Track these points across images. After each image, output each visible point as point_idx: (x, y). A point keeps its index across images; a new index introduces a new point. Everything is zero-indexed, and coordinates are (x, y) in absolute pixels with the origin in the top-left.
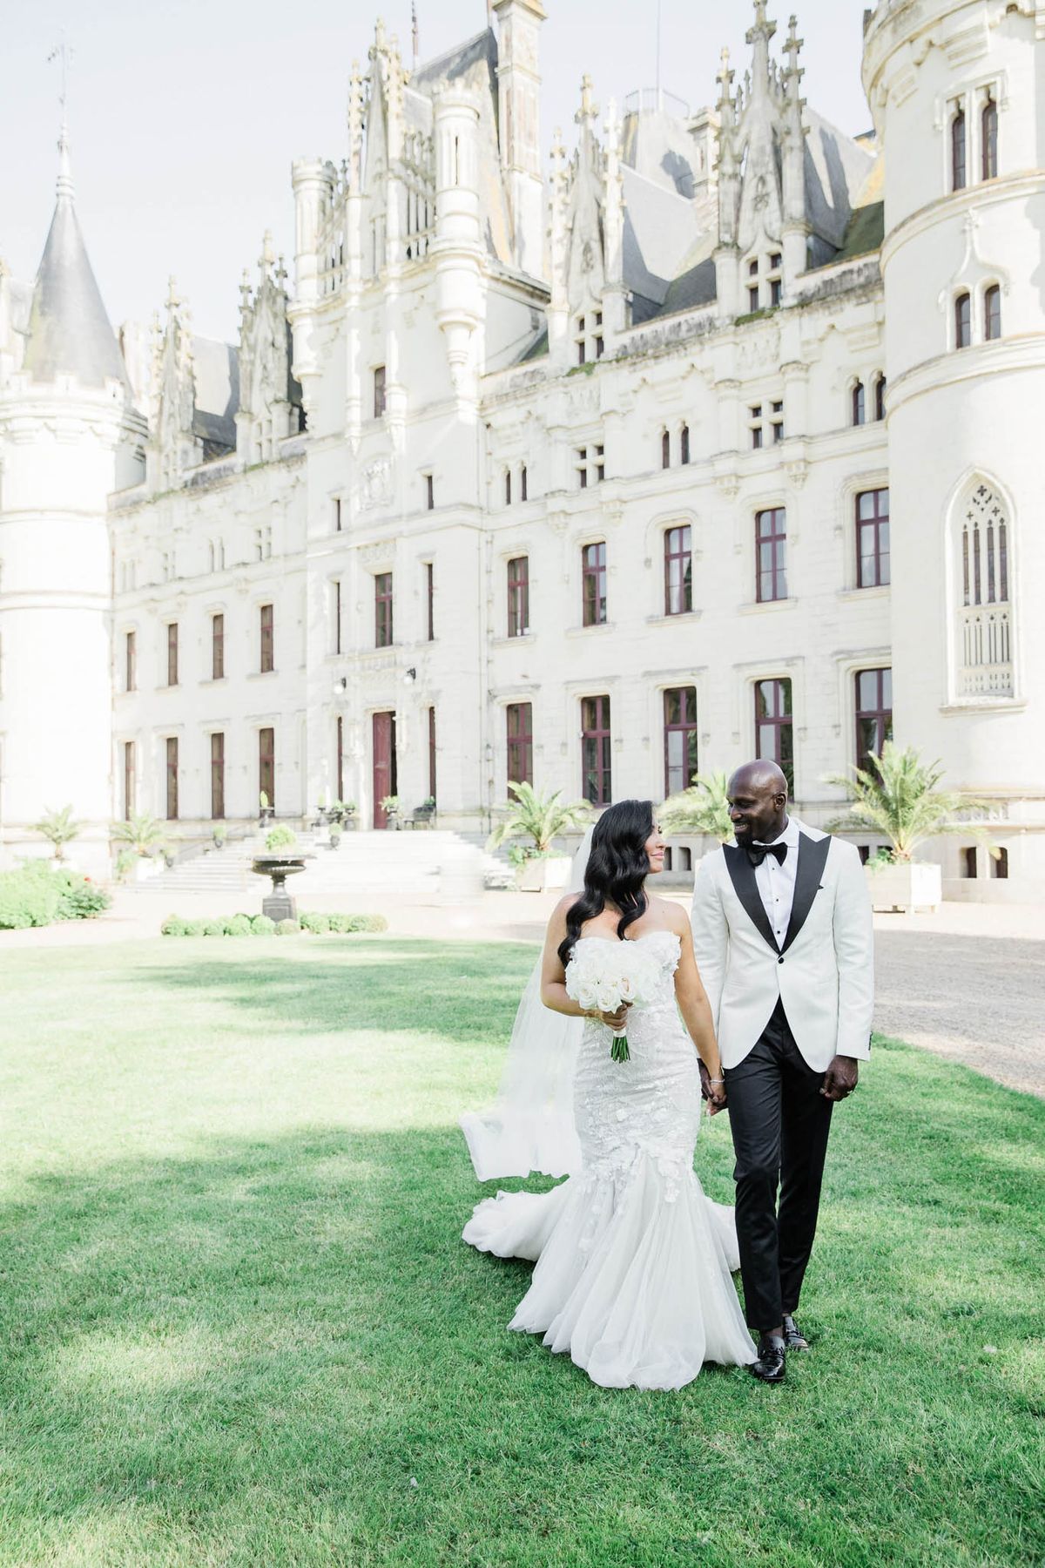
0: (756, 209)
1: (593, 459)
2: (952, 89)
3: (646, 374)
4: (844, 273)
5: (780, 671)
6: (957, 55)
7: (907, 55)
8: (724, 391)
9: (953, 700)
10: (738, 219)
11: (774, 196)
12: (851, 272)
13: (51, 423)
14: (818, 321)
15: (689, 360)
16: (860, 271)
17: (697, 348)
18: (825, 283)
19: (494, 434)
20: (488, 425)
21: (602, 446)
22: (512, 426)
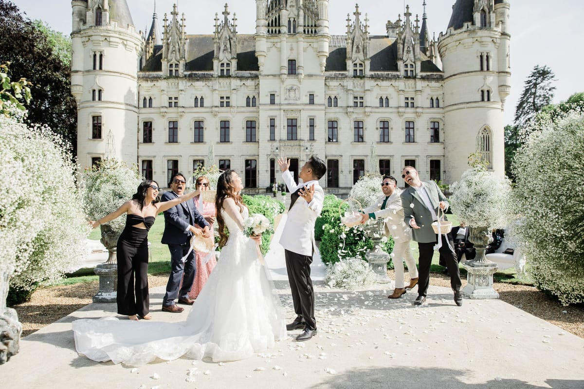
0: (407, 53)
1: (359, 100)
2: (482, 51)
3: (379, 83)
4: (432, 75)
5: (412, 158)
6: (484, 45)
7: (470, 40)
8: (401, 92)
10: (403, 54)
11: (412, 52)
13: (125, 42)
14: (425, 83)
15: (391, 83)
16: (435, 75)
17: (394, 81)
18: (427, 75)
19: (326, 87)
20: (325, 84)
21: (362, 98)
22: (335, 86)
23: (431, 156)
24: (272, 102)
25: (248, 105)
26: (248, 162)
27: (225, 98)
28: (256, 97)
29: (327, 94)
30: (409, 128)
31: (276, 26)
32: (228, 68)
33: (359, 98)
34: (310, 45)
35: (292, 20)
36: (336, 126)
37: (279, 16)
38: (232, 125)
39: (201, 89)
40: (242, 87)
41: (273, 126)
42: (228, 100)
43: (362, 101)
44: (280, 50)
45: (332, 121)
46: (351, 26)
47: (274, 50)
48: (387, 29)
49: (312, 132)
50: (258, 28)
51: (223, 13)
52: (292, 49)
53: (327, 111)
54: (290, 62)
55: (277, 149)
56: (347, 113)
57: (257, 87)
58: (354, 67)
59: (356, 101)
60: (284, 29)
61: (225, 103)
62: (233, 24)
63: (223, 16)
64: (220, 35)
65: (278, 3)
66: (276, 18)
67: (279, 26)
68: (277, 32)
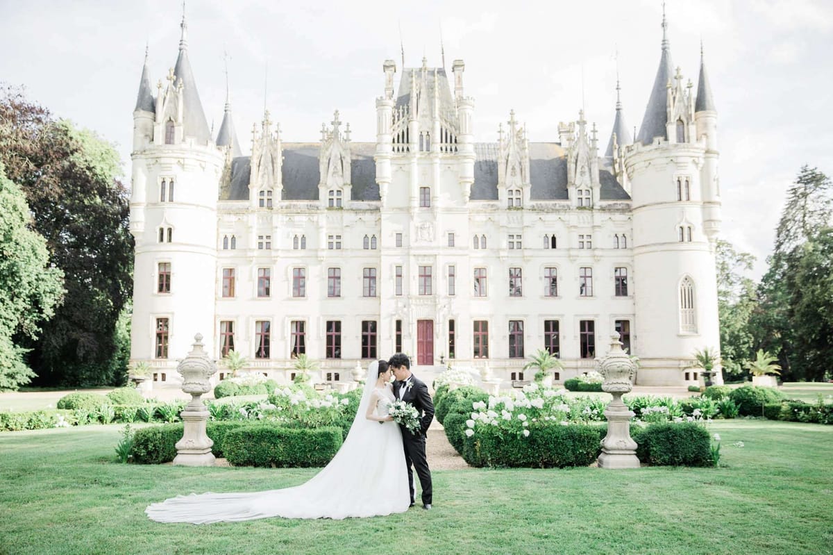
0: (581, 175)
1: (515, 240)
2: (679, 174)
4: (615, 204)
5: (590, 318)
6: (681, 167)
7: (663, 160)
8: (573, 229)
9: (682, 332)
10: (575, 177)
11: (587, 173)
12: (617, 204)
14: (606, 216)
15: (559, 216)
16: (620, 205)
17: (564, 213)
18: (609, 205)
19: (471, 223)
20: (470, 219)
21: (521, 236)
22: (482, 222)
23: (616, 315)
24: (399, 244)
25: (366, 247)
26: (365, 324)
28: (377, 236)
29: (472, 233)
30: (585, 277)
31: (403, 142)
32: (339, 197)
33: (515, 237)
34: (449, 168)
35: (425, 134)
36: (484, 276)
37: (408, 129)
38: (343, 274)
39: (303, 225)
40: (358, 223)
41: (399, 276)
42: (338, 240)
43: (519, 240)
44: (408, 174)
45: (479, 269)
46: (504, 141)
47: (401, 174)
48: (559, 134)
49: (452, 284)
51: (332, 123)
52: (424, 173)
53: (472, 255)
54: (423, 190)
55: (405, 307)
56: (499, 258)
57: (377, 223)
59: (511, 240)
60: (414, 147)
61: (335, 244)
62: (346, 138)
63: (333, 127)
64: (327, 154)
65: (406, 112)
66: (403, 133)
67: (408, 142)
68: (405, 150)
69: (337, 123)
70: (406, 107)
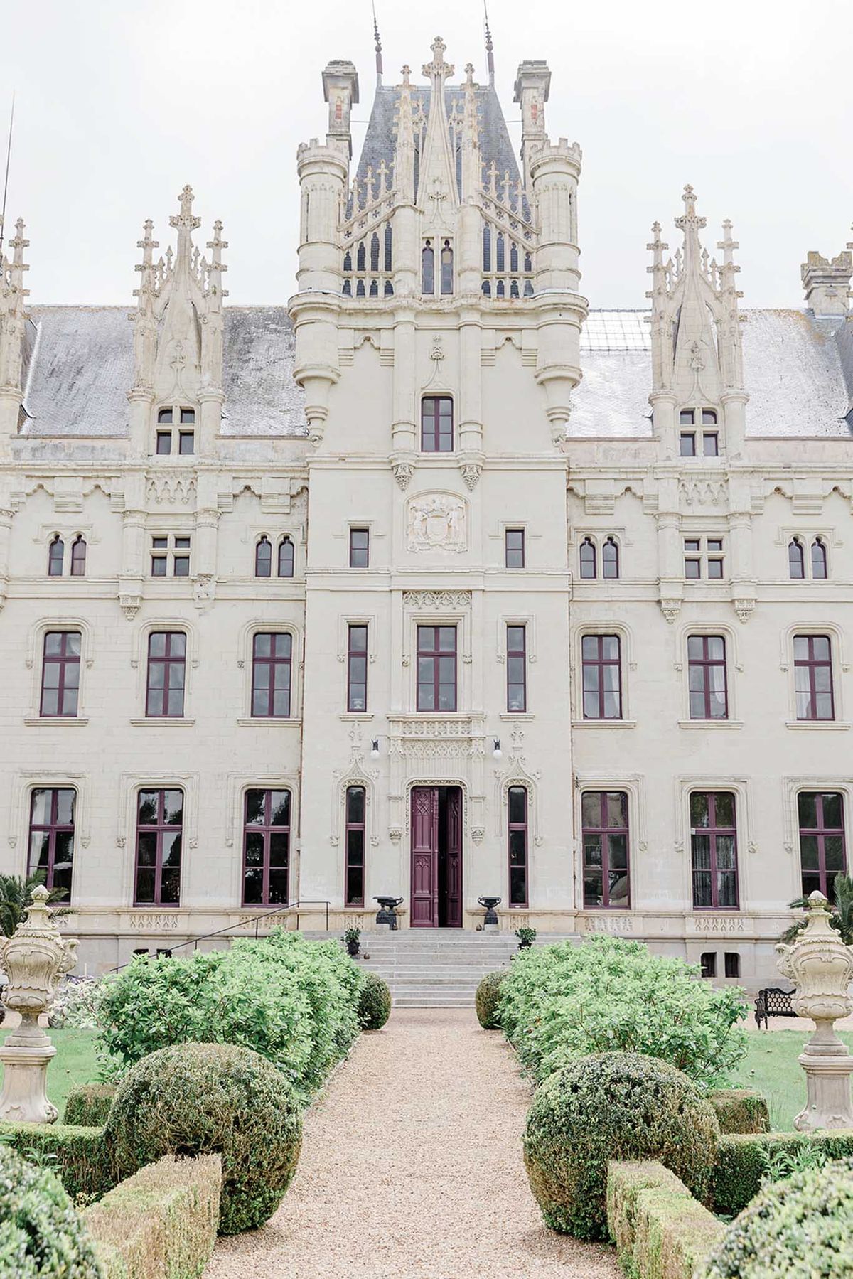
1: (705, 552)
3: (784, 485)
15: (835, 483)
17: (847, 475)
19: (573, 501)
20: (570, 490)
21: (720, 542)
22: (606, 498)
24: (359, 558)
25: (261, 569)
27: (171, 541)
28: (296, 538)
29: (577, 530)
31: (375, 267)
32: (186, 427)
33: (704, 543)
34: (509, 339)
35: (438, 245)
36: (614, 657)
37: (389, 233)
38: (193, 649)
39: (78, 505)
40: (240, 500)
41: (358, 654)
42: (182, 551)
43: (716, 554)
44: (388, 358)
45: (600, 637)
46: (667, 270)
47: (367, 357)
48: (807, 285)
49: (517, 679)
50: (303, 276)
51: (174, 223)
52: (437, 357)
53: (579, 594)
54: (430, 403)
55: (376, 746)
56: (659, 602)
57: (298, 501)
58: (682, 422)
59: (693, 554)
60: (408, 284)
61: (170, 562)
62: (209, 262)
63: (175, 232)
64: (159, 304)
65: (383, 185)
66: (375, 242)
67: (388, 267)
68: (381, 290)
69: (185, 221)
70: (383, 170)
